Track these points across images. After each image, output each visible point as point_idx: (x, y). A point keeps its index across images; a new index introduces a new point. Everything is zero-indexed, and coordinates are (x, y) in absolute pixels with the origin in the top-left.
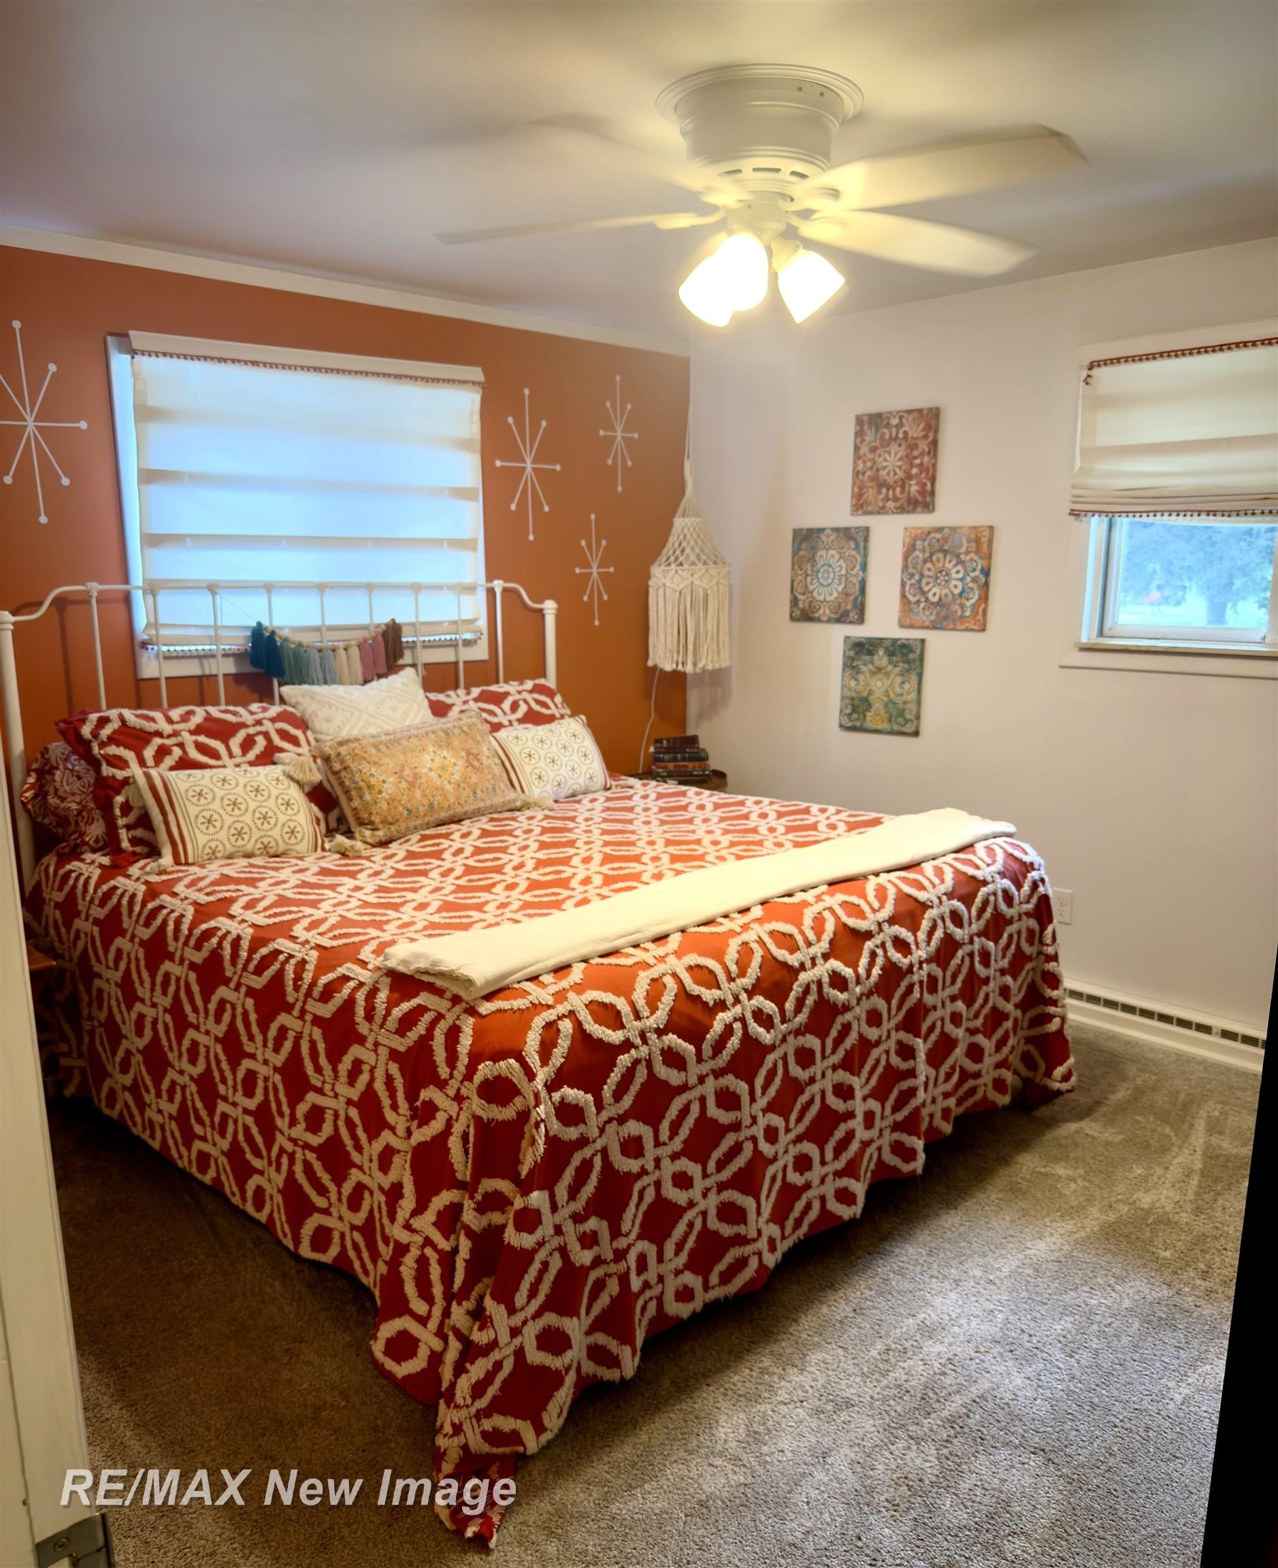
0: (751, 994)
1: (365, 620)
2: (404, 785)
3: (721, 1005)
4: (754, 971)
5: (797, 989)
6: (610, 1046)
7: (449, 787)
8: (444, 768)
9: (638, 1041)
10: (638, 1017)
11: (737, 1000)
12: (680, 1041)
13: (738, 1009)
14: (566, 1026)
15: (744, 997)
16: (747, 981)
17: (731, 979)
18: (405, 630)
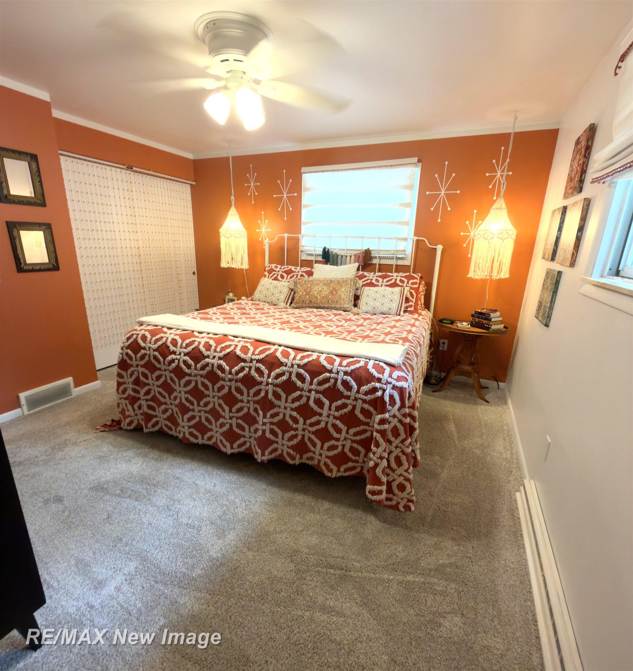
0: (186, 355)
1: (360, 248)
2: (305, 293)
3: (174, 353)
4: (190, 349)
5: (203, 362)
6: (140, 346)
7: (319, 297)
8: (321, 291)
9: (148, 349)
10: (150, 343)
11: (180, 354)
12: (159, 356)
13: (178, 357)
14: (135, 336)
15: (183, 354)
16: (186, 351)
17: (181, 347)
18: (372, 252)
